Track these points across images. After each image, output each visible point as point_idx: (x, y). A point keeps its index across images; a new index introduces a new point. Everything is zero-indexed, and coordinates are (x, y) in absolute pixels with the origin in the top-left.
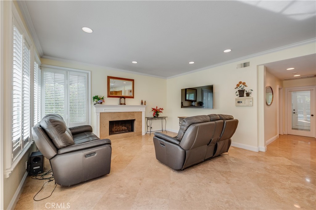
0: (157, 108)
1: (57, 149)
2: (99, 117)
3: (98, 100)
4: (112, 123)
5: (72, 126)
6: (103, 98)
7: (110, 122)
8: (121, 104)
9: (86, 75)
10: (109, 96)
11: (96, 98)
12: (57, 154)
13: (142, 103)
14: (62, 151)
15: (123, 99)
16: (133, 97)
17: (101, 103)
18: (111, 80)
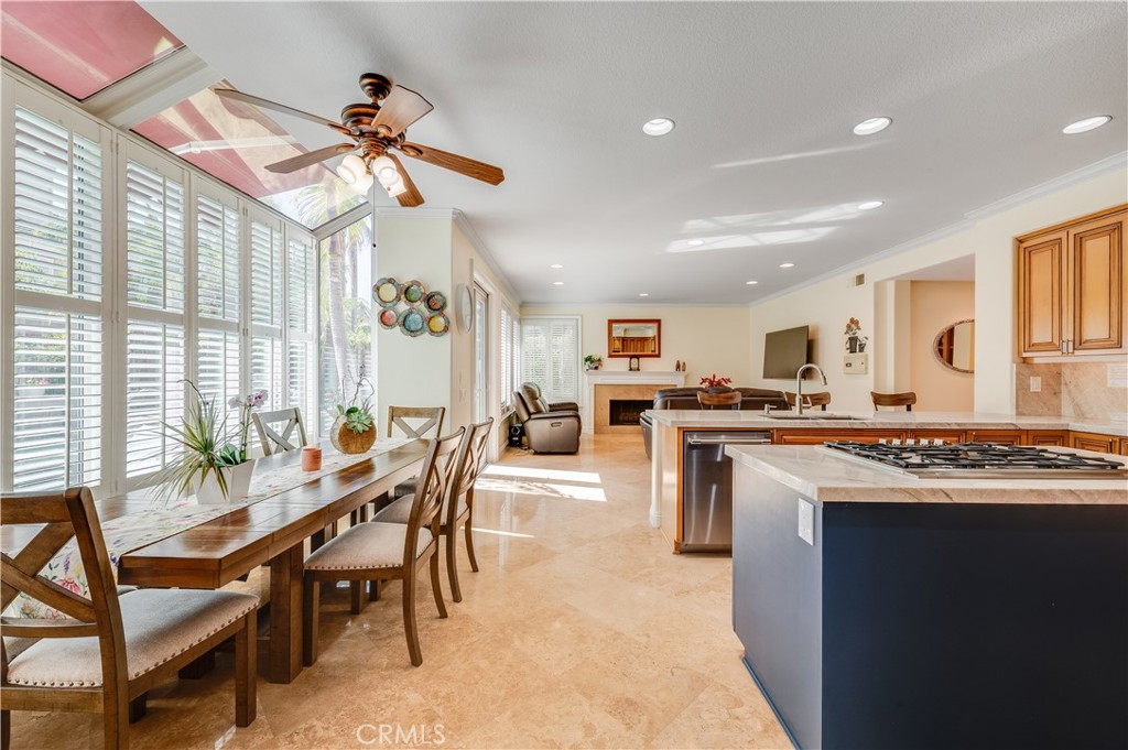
0: (714, 377)
1: (529, 414)
2: (593, 392)
3: (593, 363)
4: (615, 405)
5: (552, 403)
6: (599, 360)
7: (612, 402)
8: (631, 369)
9: (574, 323)
10: (610, 356)
11: (589, 359)
12: (529, 419)
13: (678, 367)
14: (533, 417)
15: (634, 360)
16: (659, 356)
17: (596, 368)
18: (614, 325)
